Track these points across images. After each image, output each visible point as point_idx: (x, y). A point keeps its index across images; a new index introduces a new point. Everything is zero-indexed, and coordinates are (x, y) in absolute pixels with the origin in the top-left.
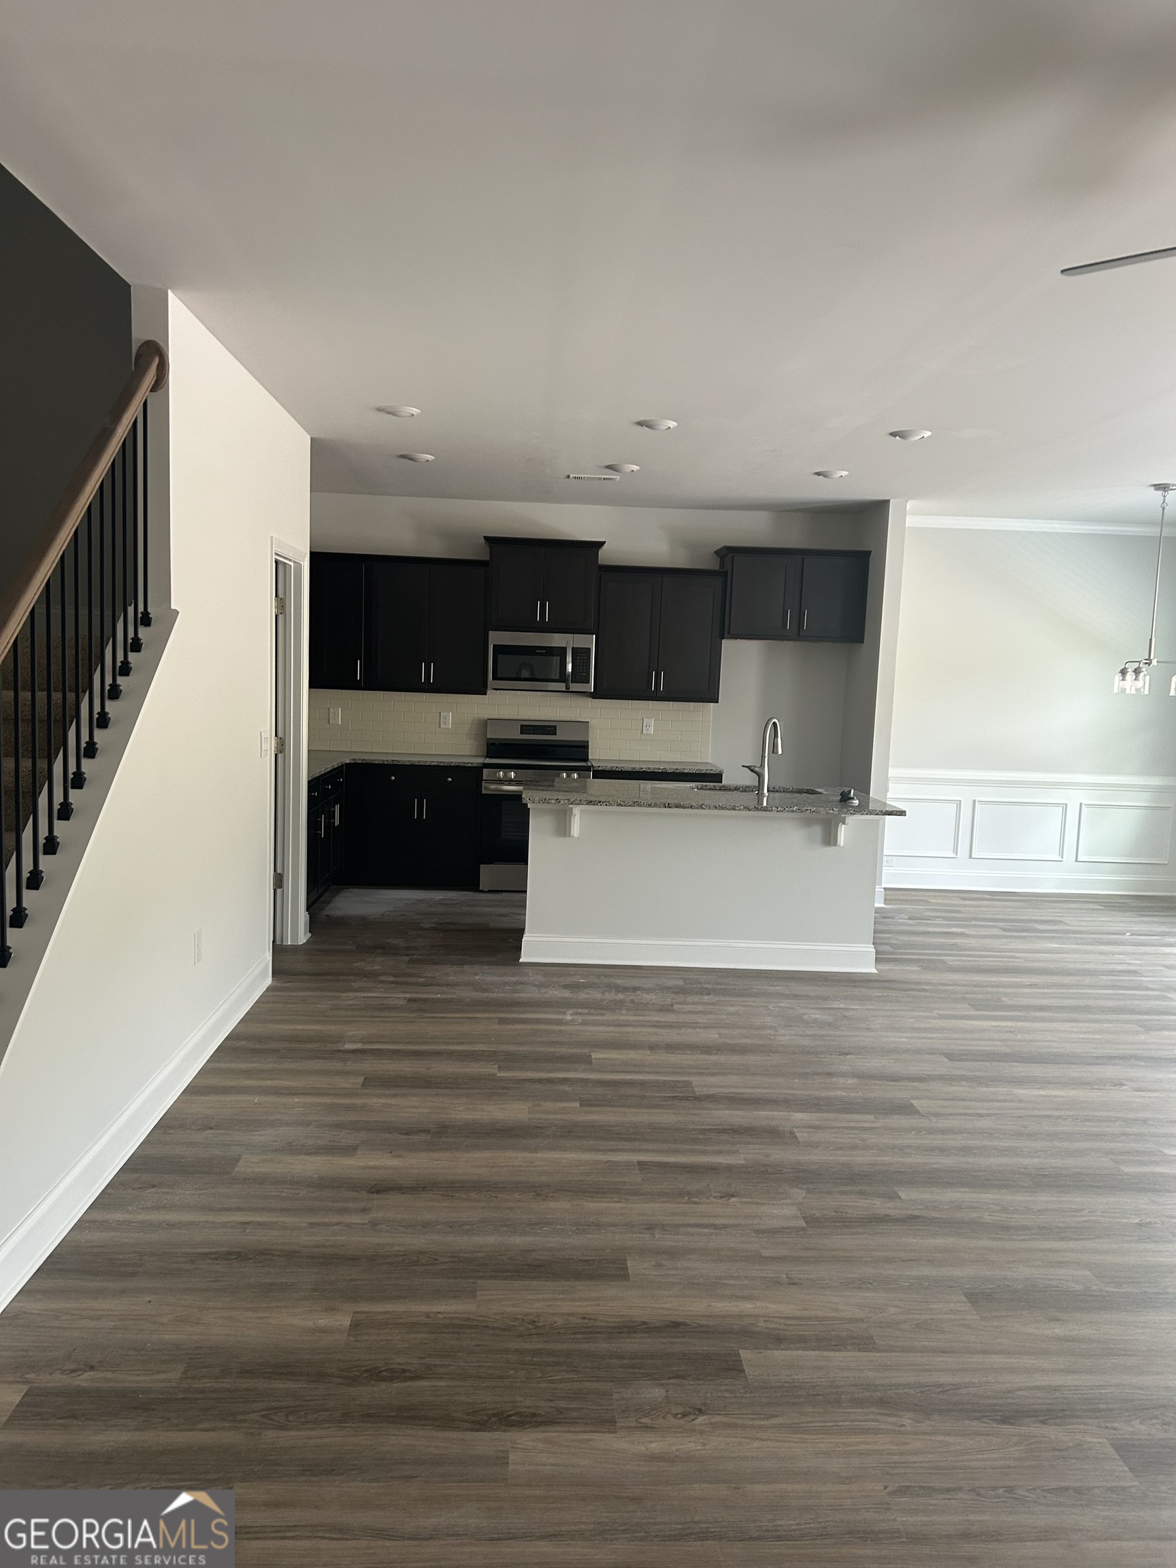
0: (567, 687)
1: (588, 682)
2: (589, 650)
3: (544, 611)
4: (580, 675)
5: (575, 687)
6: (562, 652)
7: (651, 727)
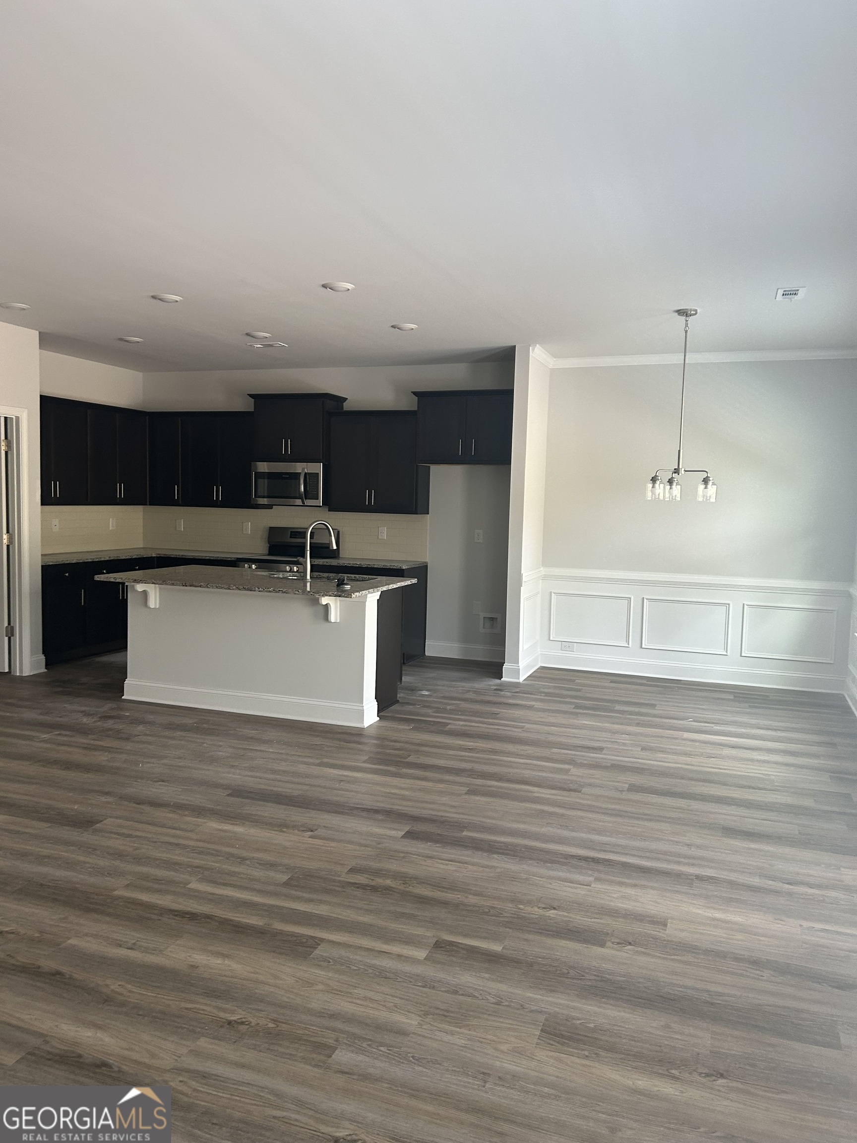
0: (303, 503)
1: (317, 498)
2: (317, 475)
3: (286, 446)
4: (310, 494)
5: (309, 502)
6: (296, 476)
7: (384, 533)
